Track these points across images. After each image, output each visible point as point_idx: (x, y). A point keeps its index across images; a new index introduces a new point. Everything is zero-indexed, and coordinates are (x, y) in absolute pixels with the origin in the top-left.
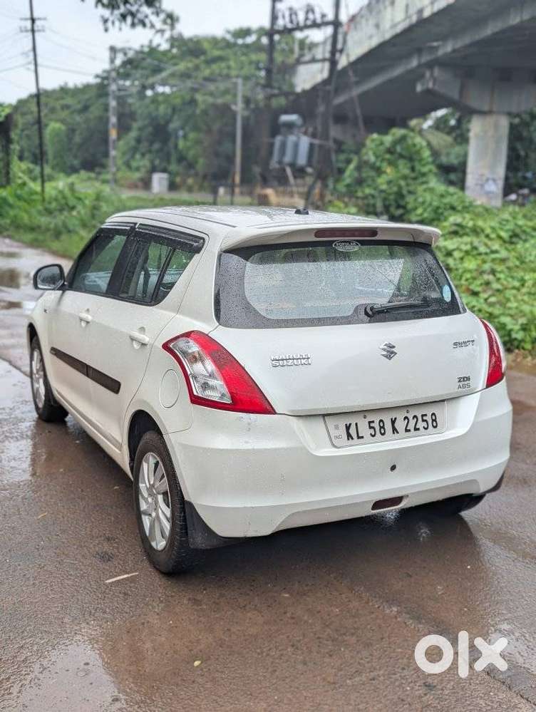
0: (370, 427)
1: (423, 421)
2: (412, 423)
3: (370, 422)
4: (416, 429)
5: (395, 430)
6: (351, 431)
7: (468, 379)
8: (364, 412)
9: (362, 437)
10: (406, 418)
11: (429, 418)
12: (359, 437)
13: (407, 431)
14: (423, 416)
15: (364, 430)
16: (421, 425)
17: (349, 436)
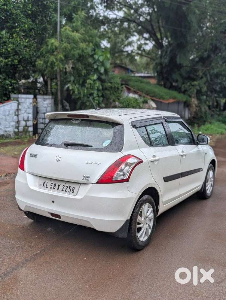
0: (51, 185)
1: (69, 189)
2: (65, 188)
3: (51, 183)
4: (66, 191)
5: (58, 188)
6: (45, 184)
7: (89, 178)
8: (51, 179)
9: (47, 187)
10: (64, 186)
11: (72, 189)
12: (46, 187)
13: (62, 190)
14: (70, 187)
15: (49, 186)
16: (68, 190)
17: (44, 185)
